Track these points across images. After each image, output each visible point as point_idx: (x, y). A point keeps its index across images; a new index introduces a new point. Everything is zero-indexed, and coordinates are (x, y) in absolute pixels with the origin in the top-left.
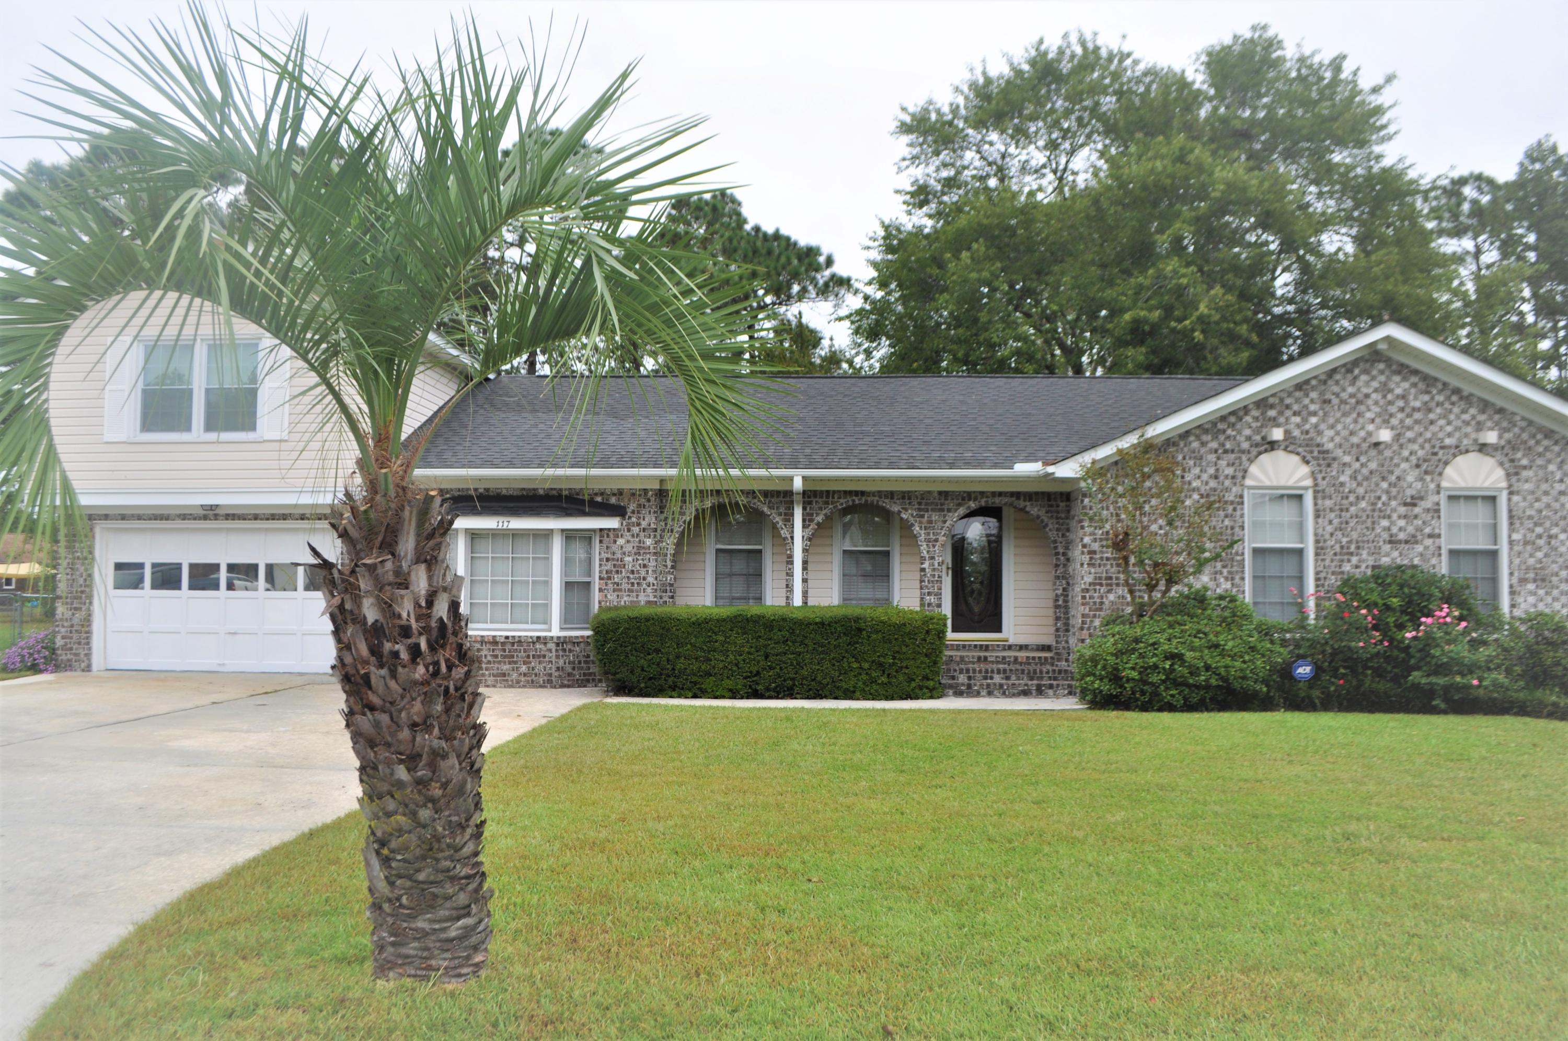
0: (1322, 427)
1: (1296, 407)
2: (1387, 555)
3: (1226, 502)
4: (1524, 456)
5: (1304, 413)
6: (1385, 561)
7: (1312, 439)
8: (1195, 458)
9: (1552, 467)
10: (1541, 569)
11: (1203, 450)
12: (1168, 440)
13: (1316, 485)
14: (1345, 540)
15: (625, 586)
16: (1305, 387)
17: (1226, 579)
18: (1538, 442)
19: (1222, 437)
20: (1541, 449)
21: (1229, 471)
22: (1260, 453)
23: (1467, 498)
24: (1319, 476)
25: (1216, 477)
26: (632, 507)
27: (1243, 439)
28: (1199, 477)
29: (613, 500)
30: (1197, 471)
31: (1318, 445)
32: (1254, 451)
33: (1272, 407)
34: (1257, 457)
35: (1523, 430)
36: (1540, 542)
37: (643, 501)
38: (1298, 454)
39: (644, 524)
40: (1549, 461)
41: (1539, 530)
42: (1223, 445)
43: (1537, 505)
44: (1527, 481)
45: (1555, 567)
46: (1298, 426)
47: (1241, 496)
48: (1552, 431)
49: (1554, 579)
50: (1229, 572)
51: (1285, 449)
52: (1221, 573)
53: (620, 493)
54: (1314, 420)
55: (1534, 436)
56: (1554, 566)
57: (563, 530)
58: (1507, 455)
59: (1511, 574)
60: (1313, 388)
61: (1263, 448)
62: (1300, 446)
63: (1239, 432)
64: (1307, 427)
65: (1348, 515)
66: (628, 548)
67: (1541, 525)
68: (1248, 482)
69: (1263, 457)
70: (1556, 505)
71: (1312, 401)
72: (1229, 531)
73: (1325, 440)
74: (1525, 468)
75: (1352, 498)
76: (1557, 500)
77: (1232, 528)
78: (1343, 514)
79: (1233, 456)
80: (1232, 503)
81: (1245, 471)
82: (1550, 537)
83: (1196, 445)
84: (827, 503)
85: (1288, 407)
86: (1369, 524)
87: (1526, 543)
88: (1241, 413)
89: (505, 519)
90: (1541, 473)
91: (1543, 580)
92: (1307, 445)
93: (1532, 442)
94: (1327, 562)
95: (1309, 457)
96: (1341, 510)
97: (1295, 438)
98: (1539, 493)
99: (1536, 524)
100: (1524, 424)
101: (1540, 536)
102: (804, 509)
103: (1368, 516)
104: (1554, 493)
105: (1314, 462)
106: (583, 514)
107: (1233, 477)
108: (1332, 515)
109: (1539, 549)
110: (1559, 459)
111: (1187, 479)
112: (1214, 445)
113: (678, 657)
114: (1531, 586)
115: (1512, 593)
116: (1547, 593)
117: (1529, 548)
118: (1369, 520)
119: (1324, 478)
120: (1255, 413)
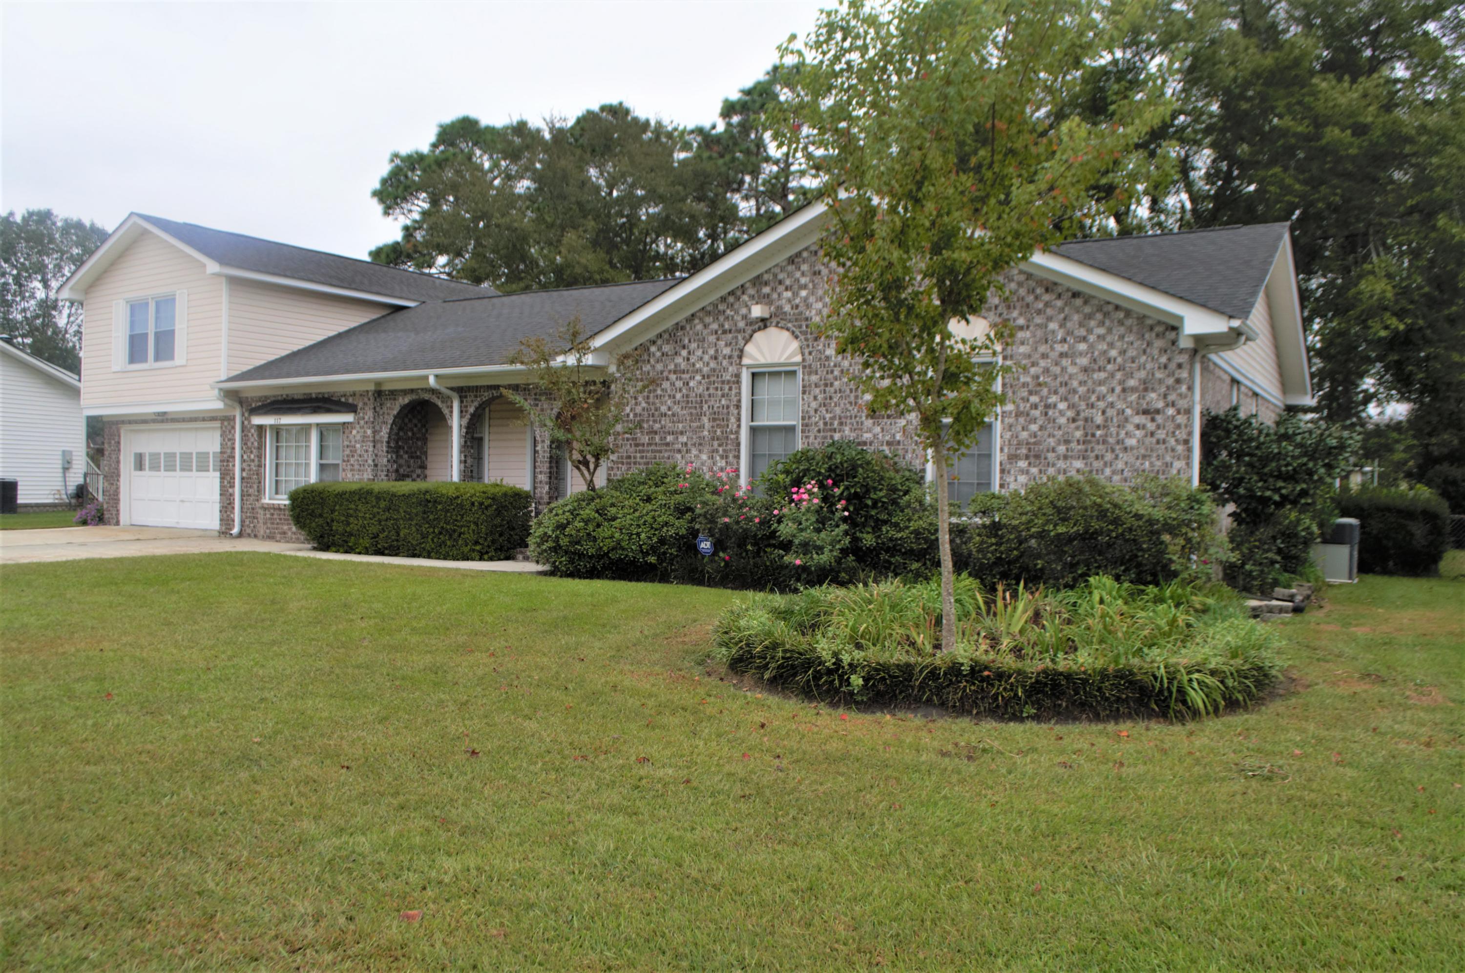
0: (812, 299)
1: (788, 282)
2: (869, 430)
3: (723, 382)
4: (1021, 314)
5: (796, 287)
6: (867, 436)
7: (801, 313)
8: (699, 340)
9: (1053, 326)
10: (1035, 443)
11: (705, 332)
12: (677, 324)
13: (804, 360)
14: (828, 416)
16: (796, 260)
17: (722, 457)
18: (1037, 298)
19: (721, 318)
20: (1041, 305)
21: (727, 351)
22: (754, 331)
24: (806, 351)
25: (716, 358)
26: (360, 405)
27: (739, 318)
28: (701, 359)
29: (350, 400)
30: (699, 353)
31: (807, 319)
32: (749, 331)
33: (766, 284)
34: (751, 336)
35: (1020, 284)
36: (1036, 413)
37: (366, 399)
38: (788, 329)
39: (366, 418)
40: (1050, 319)
41: (1034, 399)
42: (723, 326)
43: (1033, 370)
44: (1022, 343)
45: (1052, 442)
46: (789, 301)
47: (738, 376)
48: (1055, 284)
49: (1050, 456)
50: (724, 451)
51: (777, 326)
52: (717, 451)
53: (354, 394)
54: (804, 293)
55: (1033, 291)
56: (1051, 440)
57: (318, 425)
58: (1000, 315)
59: (1002, 450)
60: (804, 261)
61: (757, 326)
62: (790, 321)
63: (737, 312)
64: (797, 301)
65: (832, 390)
66: (358, 438)
67: (1036, 393)
68: (746, 361)
69: (758, 336)
70: (1057, 370)
71: (803, 274)
72: (725, 411)
73: (814, 312)
74: (1021, 328)
75: (836, 373)
76: (1056, 364)
77: (728, 407)
78: (827, 389)
79: (730, 336)
80: (729, 382)
81: (742, 351)
82: (1047, 406)
83: (699, 327)
84: (476, 396)
85: (780, 282)
86: (852, 399)
87: (1018, 414)
88: (739, 293)
89: (277, 417)
90: (1039, 333)
91: (1037, 457)
92: (796, 320)
93: (1030, 299)
94: (811, 440)
95: (797, 332)
96: (826, 385)
97: (785, 313)
98: (1037, 356)
99: (1031, 393)
100: (1022, 278)
101: (1035, 406)
102: (462, 402)
103: (851, 391)
104: (1054, 355)
105: (802, 337)
106: (329, 411)
107: (730, 357)
108: (817, 391)
109: (1034, 421)
110: (1062, 316)
111: (692, 361)
112: (715, 326)
113: (333, 521)
114: (1022, 464)
115: (1002, 471)
116: (1040, 472)
117: (1022, 420)
118: (852, 395)
119: (810, 353)
120: (751, 291)
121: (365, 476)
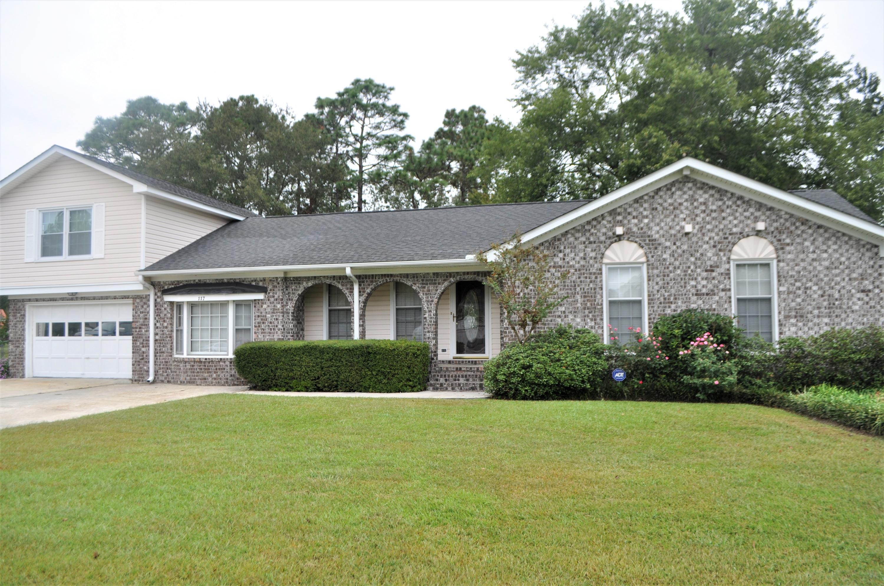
0: (652, 225)
1: (634, 214)
2: (695, 303)
3: (591, 274)
4: (787, 237)
5: (640, 217)
6: (694, 306)
7: (645, 233)
8: (571, 247)
9: (807, 244)
10: (800, 309)
11: (576, 243)
12: (555, 237)
13: (648, 261)
14: (666, 294)
15: (267, 330)
16: (640, 201)
17: (592, 320)
18: (797, 228)
19: (588, 234)
20: (799, 232)
21: (593, 254)
22: (612, 243)
23: (749, 265)
24: (650, 255)
25: (585, 259)
26: (270, 287)
27: (601, 234)
28: (574, 259)
29: (261, 284)
30: (572, 255)
31: (649, 236)
32: (608, 241)
33: (619, 214)
34: (610, 245)
35: (786, 220)
36: (800, 292)
37: (275, 284)
38: (636, 242)
39: (276, 296)
40: (805, 240)
41: (798, 284)
42: (589, 239)
43: (796, 268)
44: (789, 253)
45: (810, 308)
46: (636, 225)
47: (601, 270)
48: (807, 220)
49: (809, 316)
50: (593, 316)
51: (628, 240)
52: (588, 316)
53: (264, 280)
54: (646, 221)
55: (794, 224)
56: (809, 307)
57: (234, 301)
58: (775, 237)
59: (779, 313)
60: (645, 201)
61: (614, 240)
62: (637, 237)
63: (599, 231)
64: (642, 225)
65: (669, 279)
66: (269, 310)
67: (799, 281)
68: (605, 261)
69: (614, 245)
70: (811, 268)
71: (645, 209)
72: (593, 291)
73: (653, 232)
74: (788, 244)
75: (671, 268)
76: (810, 265)
77: (595, 289)
78: (665, 278)
79: (594, 245)
80: (595, 273)
81: (603, 254)
82: (806, 288)
83: (572, 239)
84: (372, 282)
85: (629, 214)
86: (682, 284)
87: (789, 293)
88: (600, 219)
89: (202, 296)
90: (799, 248)
91: (802, 316)
92: (642, 237)
93: (793, 228)
94: (655, 308)
95: (643, 244)
96: (664, 276)
97: (634, 232)
98: (798, 260)
99: (796, 281)
100: (787, 216)
101: (799, 288)
102: (360, 285)
103: (682, 279)
104: (809, 260)
105: (647, 247)
106: (244, 292)
107: (595, 258)
108: (658, 279)
109: (799, 296)
110: (812, 238)
111: (567, 260)
112: (583, 239)
113: (277, 369)
114: (793, 321)
115: (781, 325)
116: (804, 325)
117: (791, 296)
118: (683, 282)
119: (653, 257)
120: (609, 218)
121: (276, 337)
